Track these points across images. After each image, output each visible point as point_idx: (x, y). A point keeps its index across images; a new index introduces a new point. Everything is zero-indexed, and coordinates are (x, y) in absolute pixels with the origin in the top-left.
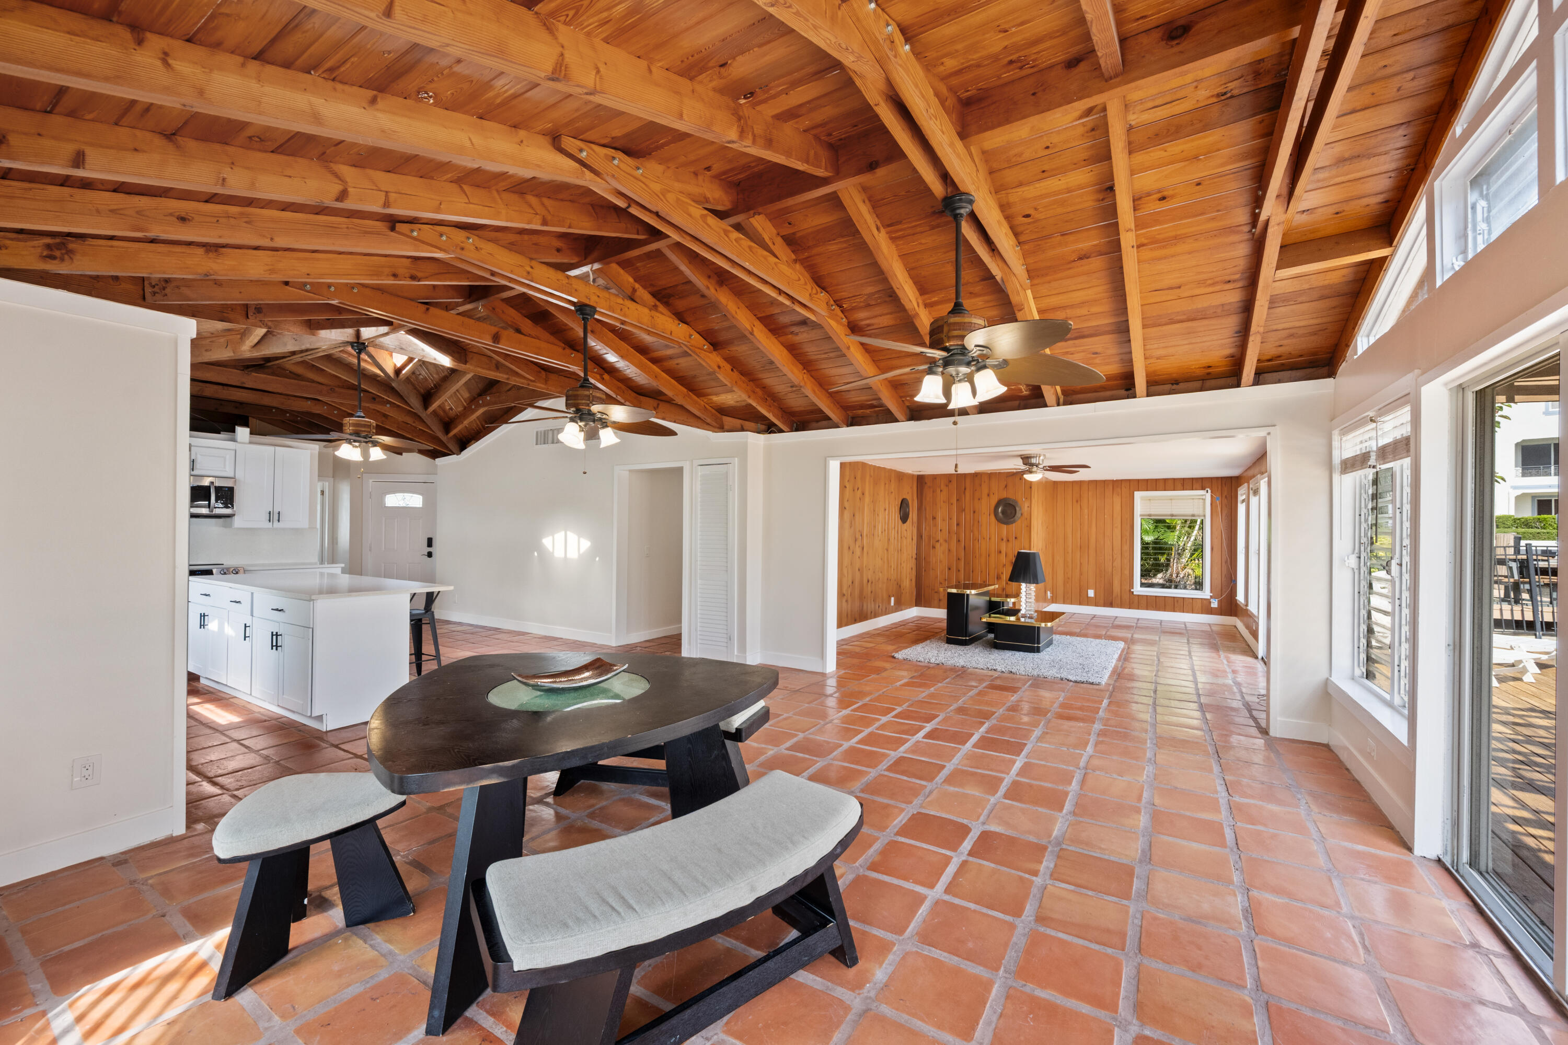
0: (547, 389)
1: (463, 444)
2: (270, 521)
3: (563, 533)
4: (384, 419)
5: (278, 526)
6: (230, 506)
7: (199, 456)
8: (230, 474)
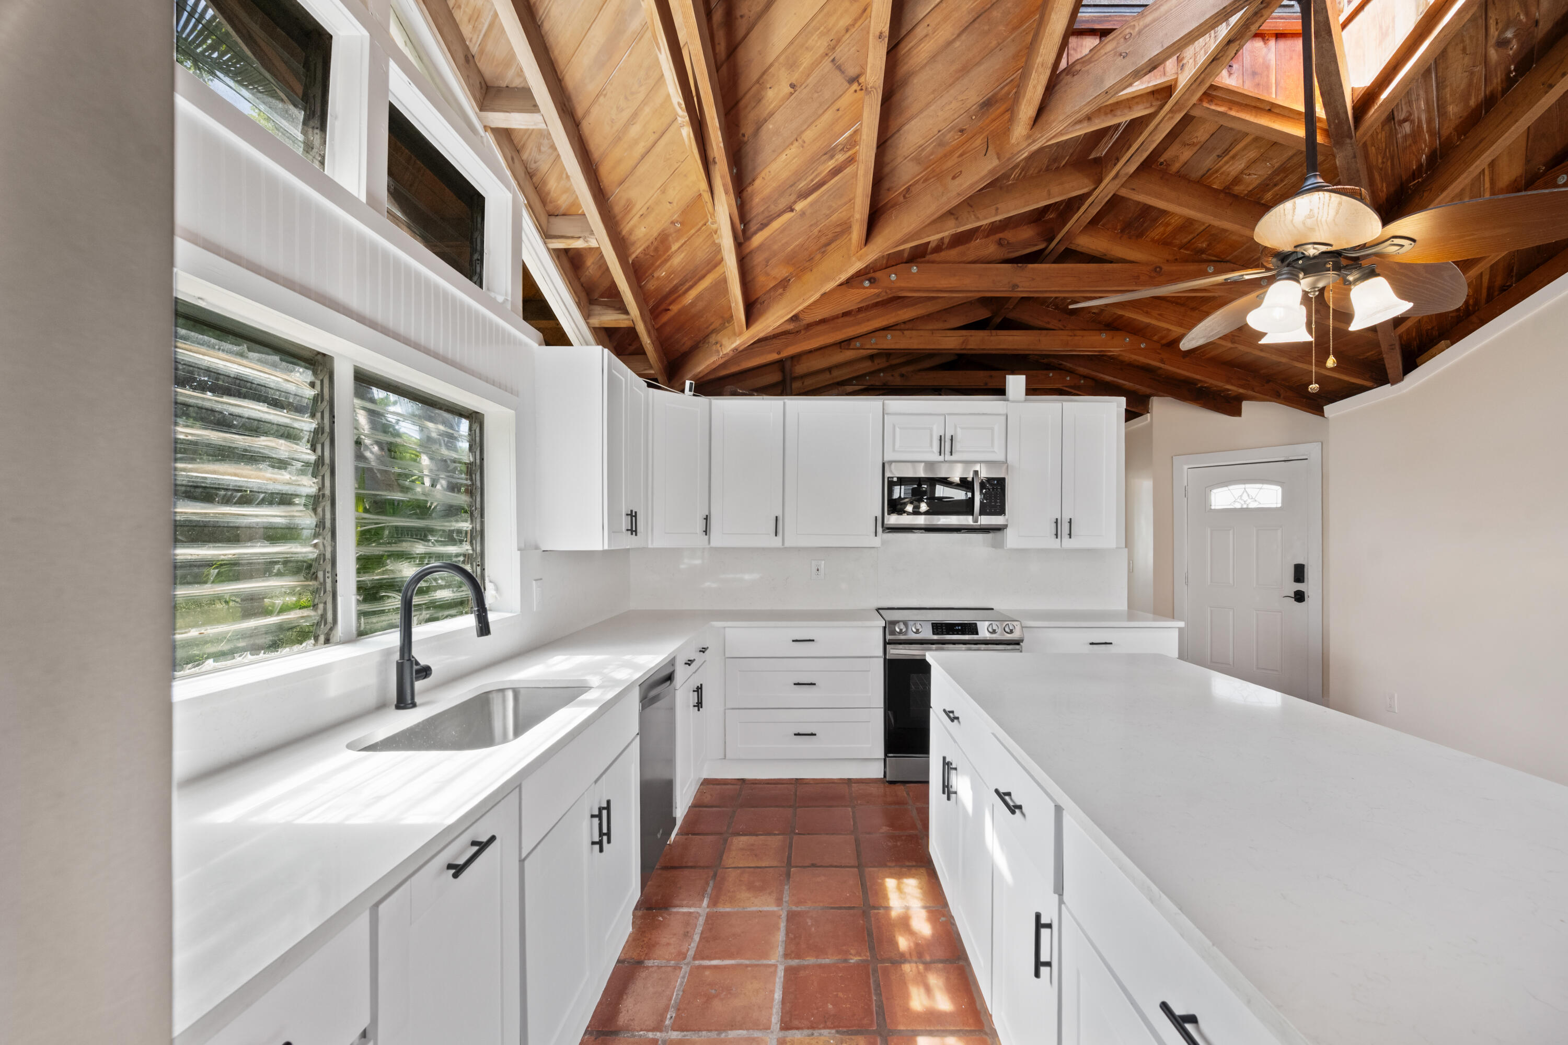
2: (1057, 535)
5: (1067, 543)
6: (1001, 511)
7: (959, 430)
8: (1000, 457)
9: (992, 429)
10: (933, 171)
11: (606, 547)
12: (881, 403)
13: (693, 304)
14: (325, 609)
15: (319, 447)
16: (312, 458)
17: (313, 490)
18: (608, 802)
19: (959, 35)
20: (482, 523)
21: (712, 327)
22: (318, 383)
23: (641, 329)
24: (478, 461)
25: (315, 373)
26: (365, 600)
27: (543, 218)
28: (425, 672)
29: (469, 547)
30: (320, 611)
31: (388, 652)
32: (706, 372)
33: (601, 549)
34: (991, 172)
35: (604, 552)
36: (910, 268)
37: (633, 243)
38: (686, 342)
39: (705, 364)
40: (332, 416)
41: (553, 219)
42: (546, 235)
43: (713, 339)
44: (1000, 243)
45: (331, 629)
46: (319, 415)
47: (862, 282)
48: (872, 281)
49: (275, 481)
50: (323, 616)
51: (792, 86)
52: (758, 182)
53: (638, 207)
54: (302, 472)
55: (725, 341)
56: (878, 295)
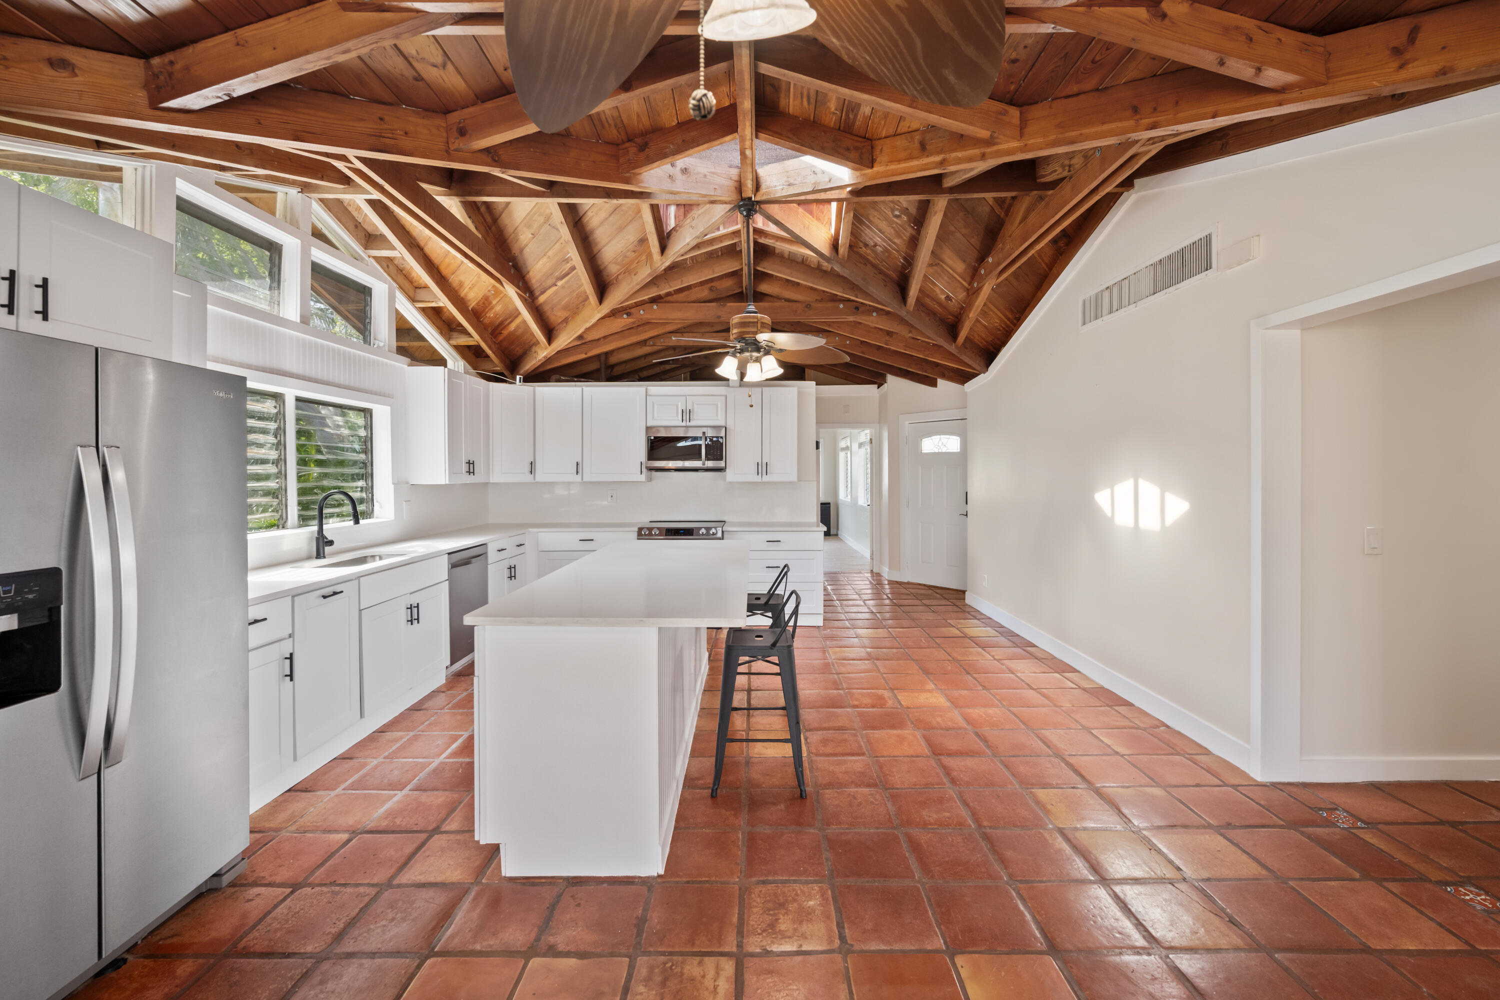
0: (1025, 149)
1: (989, 354)
3: (1130, 483)
4: (887, 338)
5: (766, 478)
6: (720, 458)
7: (695, 406)
8: (722, 423)
9: (717, 406)
10: (627, 268)
11: (447, 482)
12: (643, 389)
13: (515, 330)
14: (282, 513)
15: (279, 436)
16: (275, 441)
17: (276, 457)
18: (418, 604)
19: (610, 215)
20: (372, 470)
21: (532, 342)
22: (278, 406)
23: (483, 345)
24: (369, 435)
25: (276, 401)
26: (302, 510)
27: (411, 293)
28: (331, 543)
29: (364, 483)
30: (280, 514)
31: (312, 532)
32: (532, 369)
33: (444, 483)
34: (649, 275)
35: (446, 485)
36: (653, 307)
37: (469, 300)
38: (519, 351)
39: (530, 364)
40: (285, 421)
41: (418, 291)
42: (413, 300)
43: (534, 349)
44: (711, 289)
45: (285, 522)
46: (278, 421)
47: (622, 315)
48: (629, 314)
49: (258, 453)
50: (281, 516)
51: (532, 234)
52: (531, 274)
53: (466, 284)
54: (271, 448)
55: (540, 352)
56: (633, 323)
